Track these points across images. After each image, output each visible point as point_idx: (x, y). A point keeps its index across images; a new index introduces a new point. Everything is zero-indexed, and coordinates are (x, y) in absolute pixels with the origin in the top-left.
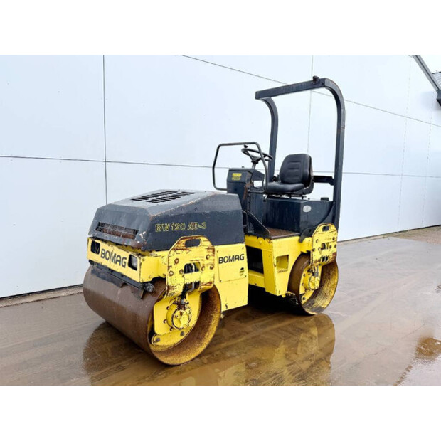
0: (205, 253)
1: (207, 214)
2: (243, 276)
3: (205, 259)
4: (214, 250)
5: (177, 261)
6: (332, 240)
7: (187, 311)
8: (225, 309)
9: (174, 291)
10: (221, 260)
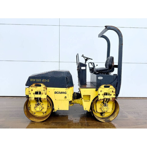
0: (43, 89)
1: (50, 77)
2: (66, 99)
3: (43, 91)
4: (46, 89)
5: (32, 90)
6: (111, 92)
7: (39, 106)
8: (58, 109)
9: (31, 99)
10: (56, 93)
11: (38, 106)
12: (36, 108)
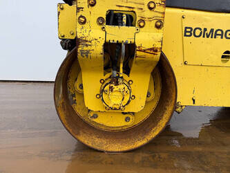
5: (91, 2)
7: (121, 87)
8: (192, 104)
9: (89, 48)
10: (189, 32)
11: (116, 88)
12: (105, 96)
